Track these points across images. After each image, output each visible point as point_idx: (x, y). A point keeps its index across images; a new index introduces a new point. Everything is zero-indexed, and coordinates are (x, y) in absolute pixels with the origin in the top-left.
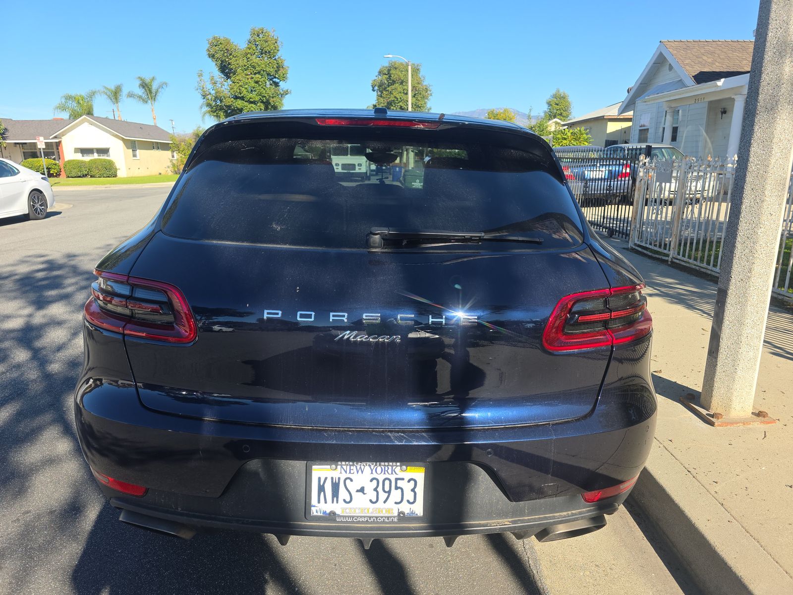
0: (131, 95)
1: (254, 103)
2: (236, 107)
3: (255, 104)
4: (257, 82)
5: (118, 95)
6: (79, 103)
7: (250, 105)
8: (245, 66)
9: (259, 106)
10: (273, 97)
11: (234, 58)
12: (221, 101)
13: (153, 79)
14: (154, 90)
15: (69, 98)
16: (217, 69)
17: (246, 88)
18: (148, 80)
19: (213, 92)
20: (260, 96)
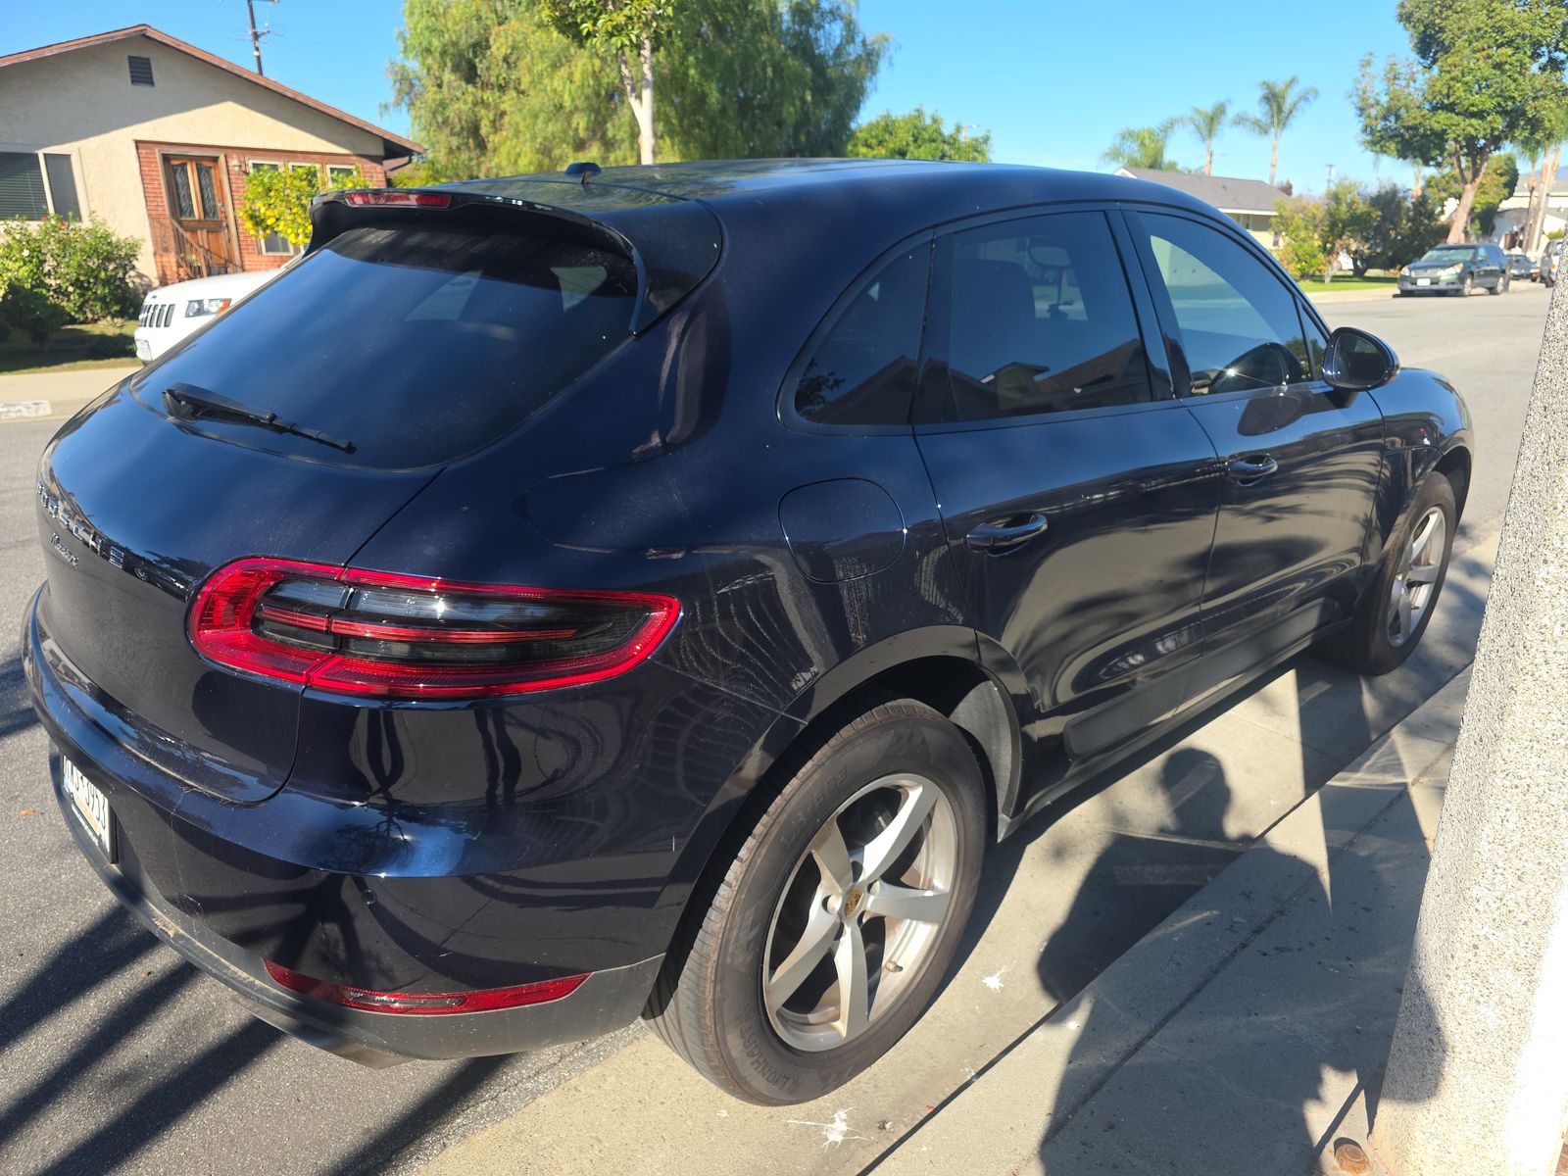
0: (1240, 120)
1: (1480, 115)
2: (1431, 130)
3: (1483, 118)
4: (1498, 66)
5: (1215, 122)
6: (1143, 144)
7: (1467, 122)
8: (1479, 29)
9: (1490, 122)
10: (1535, 99)
11: (1454, 15)
12: (1398, 118)
13: (1293, 81)
14: (1286, 107)
15: (1129, 135)
16: (1411, 45)
17: (1466, 83)
18: (1280, 86)
19: (1384, 99)
20: (1500, 99)
